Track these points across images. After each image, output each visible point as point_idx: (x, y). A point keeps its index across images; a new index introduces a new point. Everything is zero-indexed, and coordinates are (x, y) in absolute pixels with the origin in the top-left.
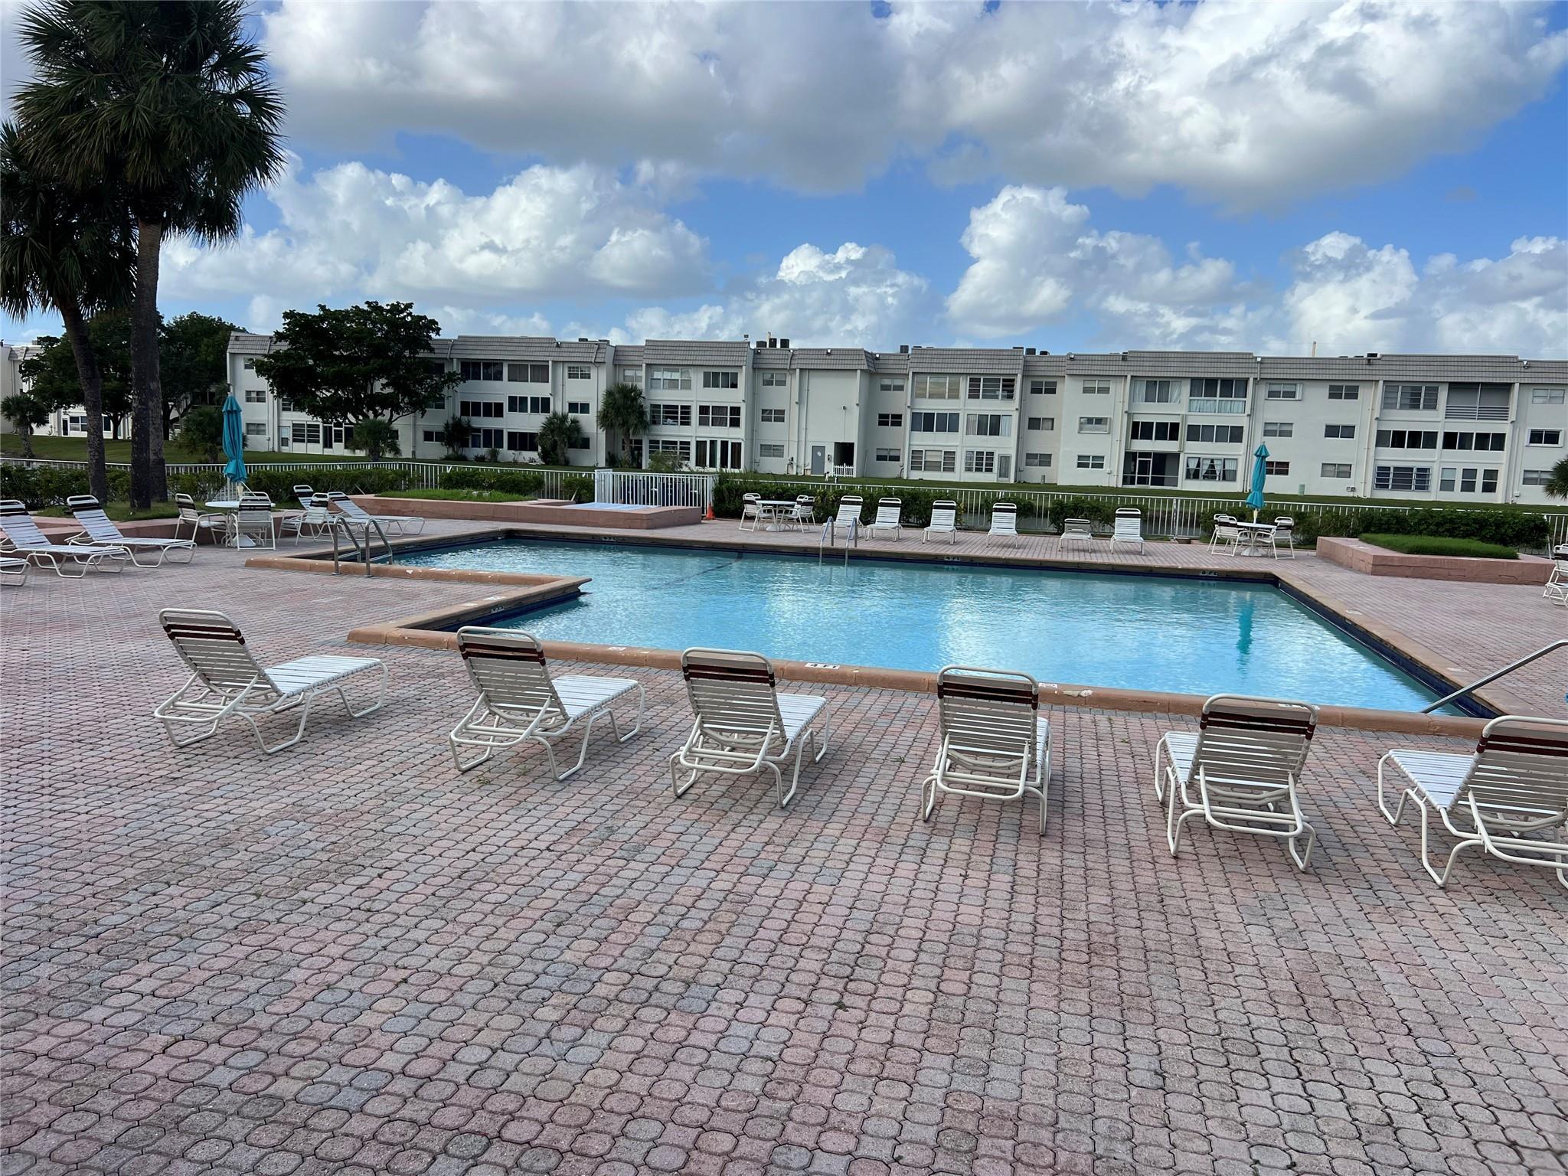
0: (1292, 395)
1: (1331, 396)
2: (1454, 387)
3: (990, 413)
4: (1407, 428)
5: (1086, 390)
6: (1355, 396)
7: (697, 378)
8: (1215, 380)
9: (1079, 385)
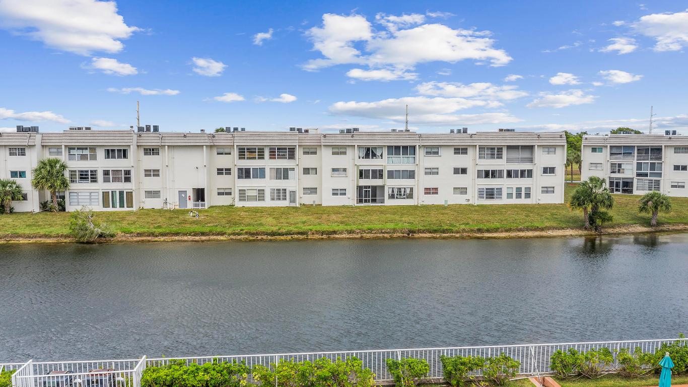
0: (437, 153)
1: (455, 153)
2: (509, 148)
3: (282, 167)
4: (490, 168)
5: (334, 153)
6: (466, 153)
7: (101, 154)
8: (399, 147)
9: (330, 151)
